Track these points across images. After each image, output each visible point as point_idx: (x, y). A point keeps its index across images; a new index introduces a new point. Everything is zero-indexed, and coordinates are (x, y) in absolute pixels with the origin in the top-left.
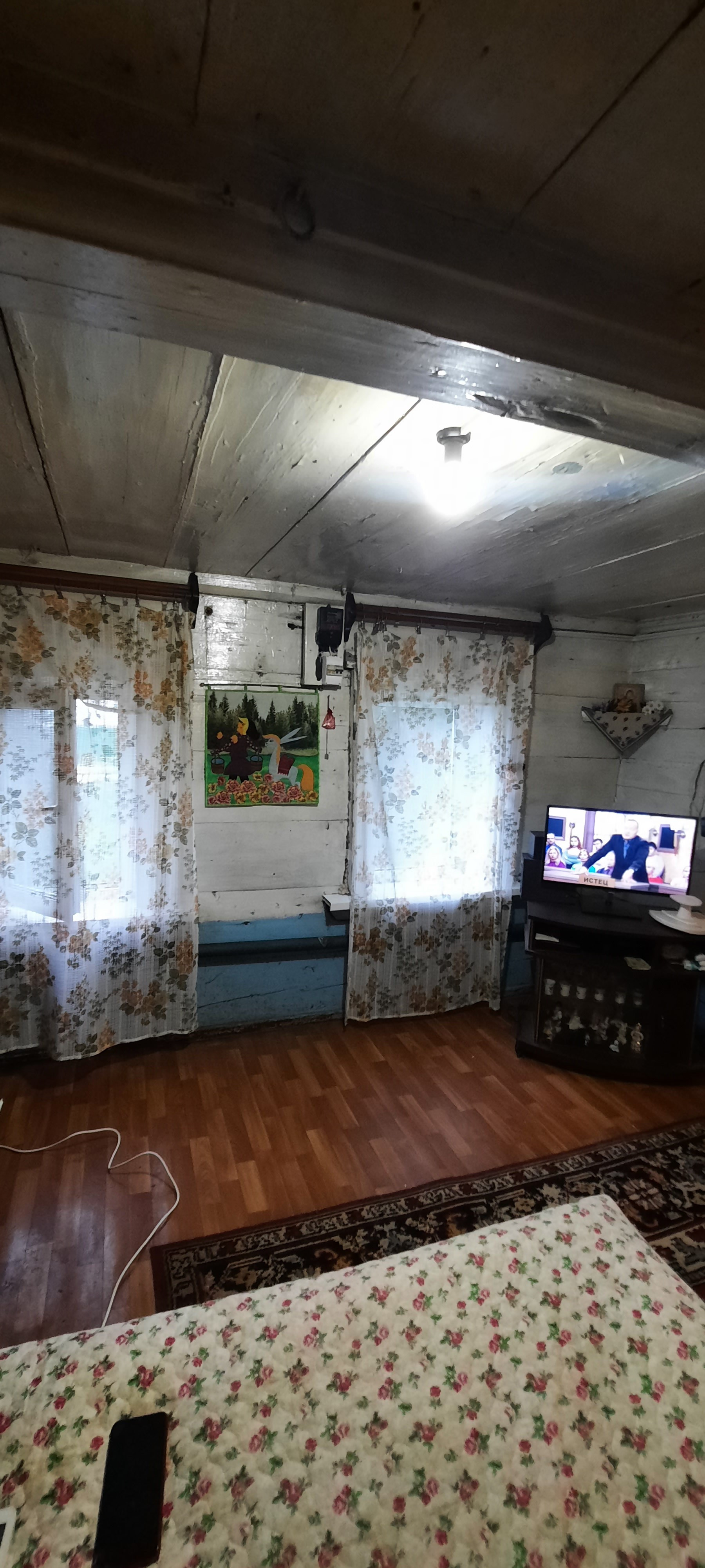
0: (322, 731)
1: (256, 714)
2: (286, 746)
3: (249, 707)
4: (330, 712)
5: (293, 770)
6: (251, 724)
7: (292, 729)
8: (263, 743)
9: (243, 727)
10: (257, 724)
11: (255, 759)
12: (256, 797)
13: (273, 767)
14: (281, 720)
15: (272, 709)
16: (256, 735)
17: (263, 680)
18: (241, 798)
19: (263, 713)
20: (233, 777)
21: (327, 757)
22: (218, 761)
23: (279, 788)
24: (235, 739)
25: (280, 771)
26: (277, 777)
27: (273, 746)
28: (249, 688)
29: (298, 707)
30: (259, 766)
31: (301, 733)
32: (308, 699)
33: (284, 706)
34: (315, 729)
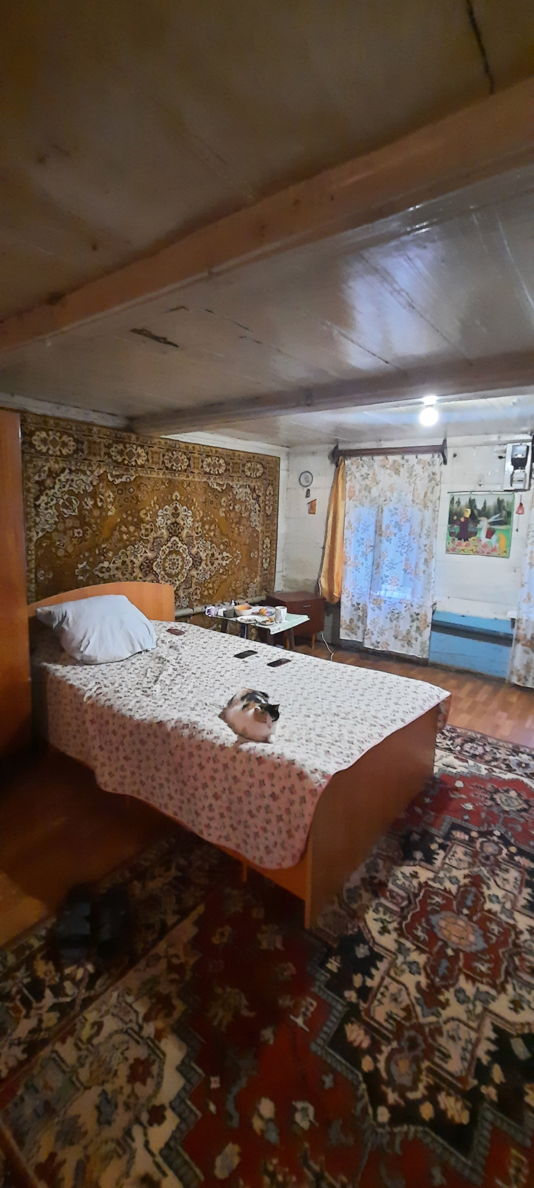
0: (515, 516)
1: (476, 506)
2: (491, 524)
3: (472, 503)
4: (521, 504)
5: (494, 537)
6: (472, 512)
7: (495, 514)
8: (478, 522)
9: (468, 513)
10: (476, 512)
11: (473, 530)
12: (472, 550)
13: (482, 534)
14: (489, 510)
15: (485, 504)
16: (474, 518)
17: (482, 488)
18: (463, 550)
19: (479, 506)
20: (460, 539)
21: (517, 530)
22: (453, 531)
23: (485, 546)
24: (462, 519)
25: (487, 537)
26: (484, 540)
27: (484, 524)
28: (473, 493)
29: (500, 502)
30: (475, 534)
31: (500, 517)
32: (507, 498)
33: (491, 503)
34: (509, 514)
